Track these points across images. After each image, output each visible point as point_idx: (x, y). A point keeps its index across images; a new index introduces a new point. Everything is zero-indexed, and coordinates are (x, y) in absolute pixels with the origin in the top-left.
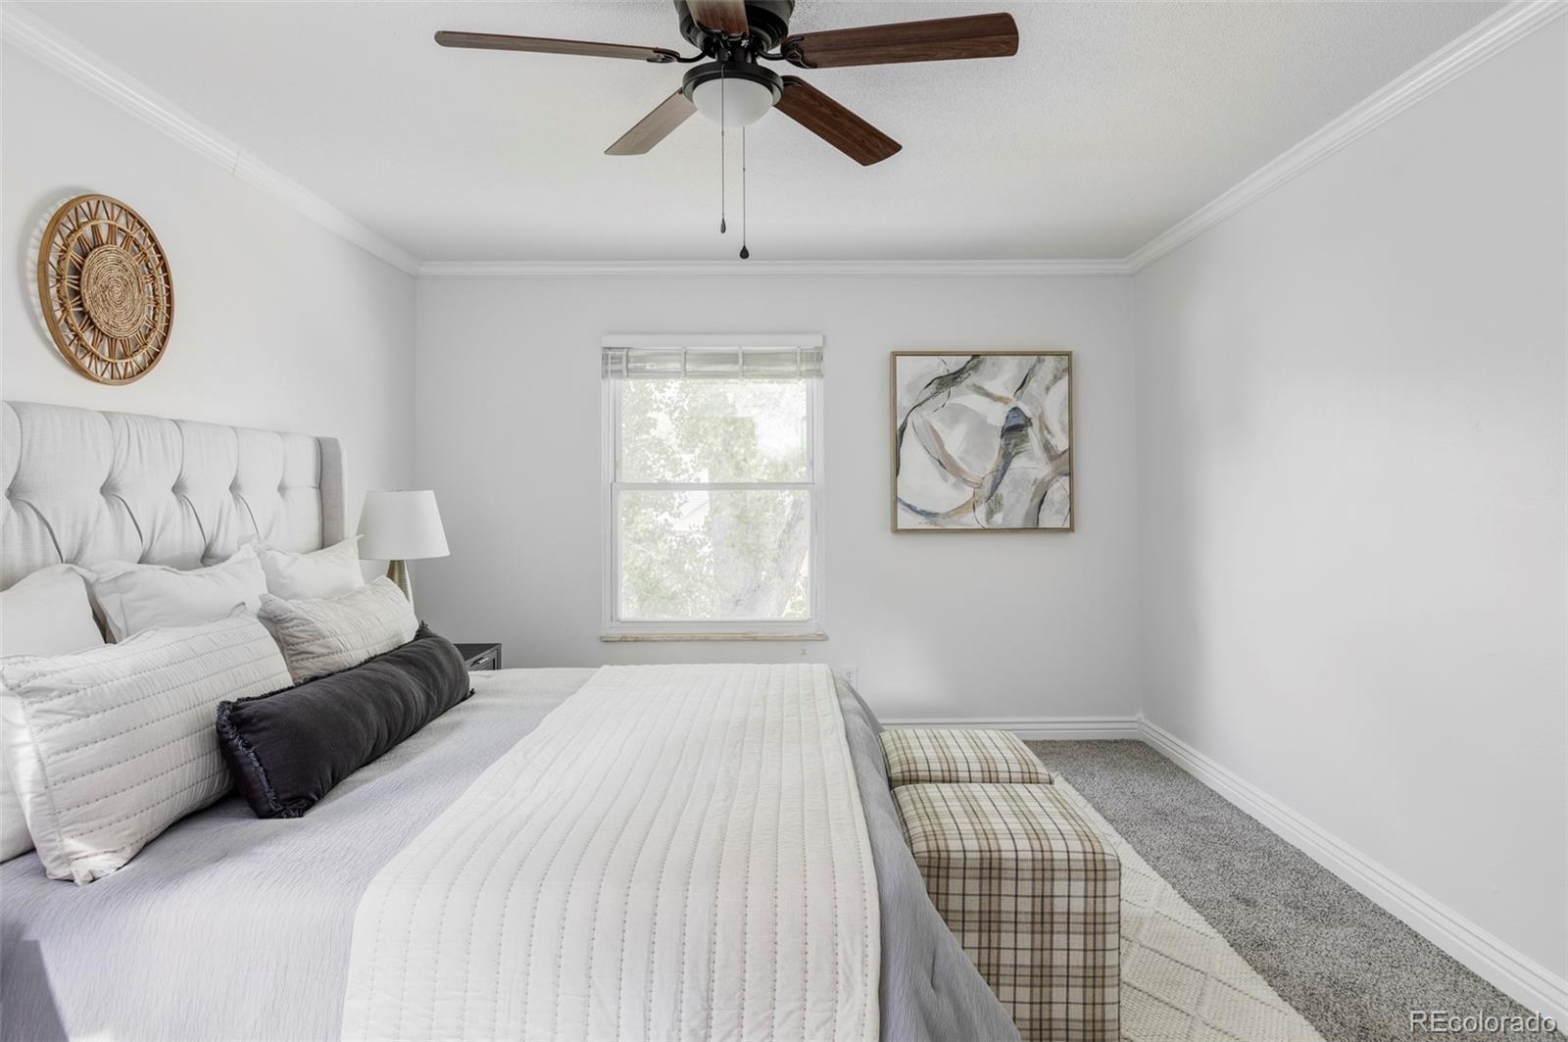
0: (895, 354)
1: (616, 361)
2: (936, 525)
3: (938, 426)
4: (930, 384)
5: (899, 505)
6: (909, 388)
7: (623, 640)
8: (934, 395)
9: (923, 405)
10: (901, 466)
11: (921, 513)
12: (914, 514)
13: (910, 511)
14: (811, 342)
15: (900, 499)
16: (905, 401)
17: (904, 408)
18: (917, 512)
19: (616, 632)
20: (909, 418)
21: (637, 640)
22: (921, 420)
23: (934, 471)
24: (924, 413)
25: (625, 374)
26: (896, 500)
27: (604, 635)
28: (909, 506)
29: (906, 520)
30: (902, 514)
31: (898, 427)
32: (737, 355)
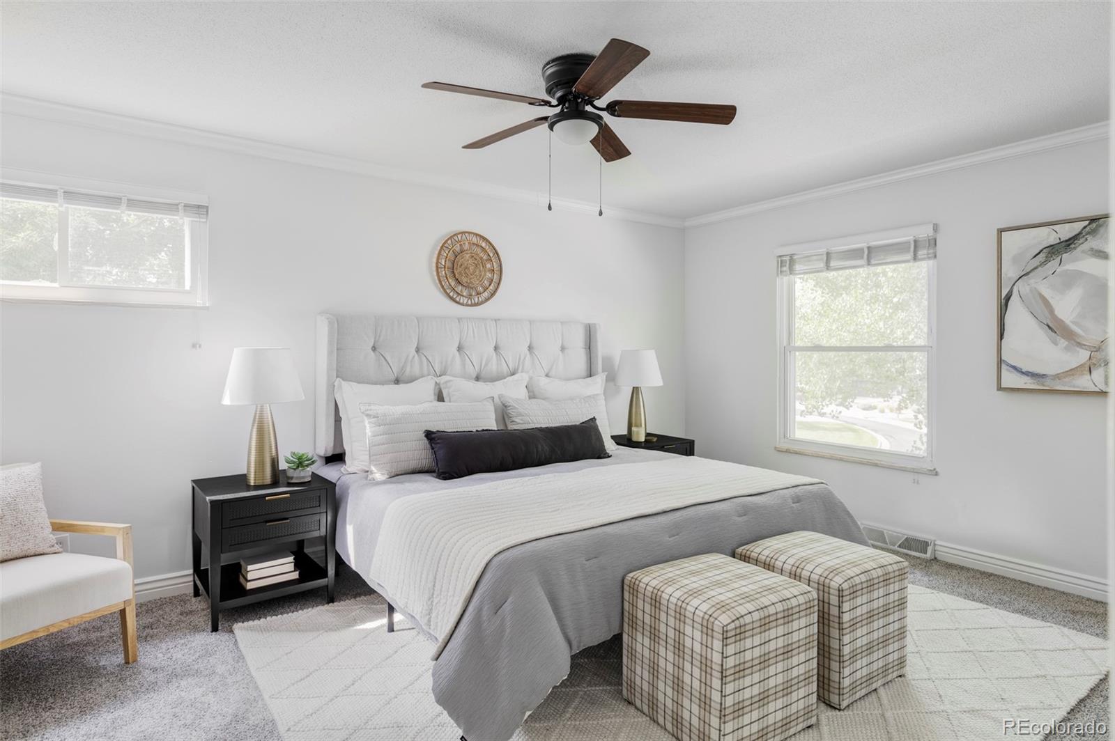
0: (1000, 231)
1: (787, 264)
2: (1044, 385)
3: (1047, 293)
4: (1039, 253)
5: (1004, 366)
6: (1015, 260)
7: (788, 451)
8: (1043, 264)
9: (1031, 274)
10: (1005, 332)
11: (1027, 374)
12: (1019, 375)
13: (1015, 372)
14: (925, 232)
15: (1004, 361)
16: (1010, 272)
17: (1010, 279)
18: (1023, 373)
19: (785, 446)
20: (1015, 287)
21: (796, 453)
22: (1028, 288)
23: (1042, 335)
24: (1032, 281)
25: (788, 273)
26: (1000, 361)
27: (778, 446)
28: (1014, 368)
29: (1010, 379)
30: (1006, 373)
31: (1004, 295)
32: (862, 250)
